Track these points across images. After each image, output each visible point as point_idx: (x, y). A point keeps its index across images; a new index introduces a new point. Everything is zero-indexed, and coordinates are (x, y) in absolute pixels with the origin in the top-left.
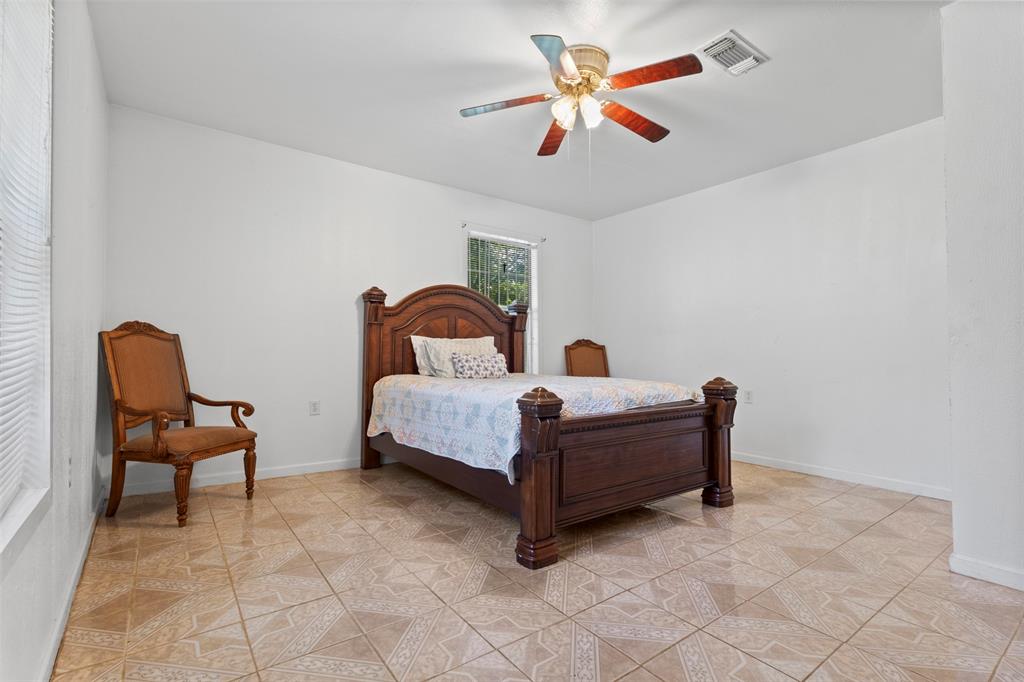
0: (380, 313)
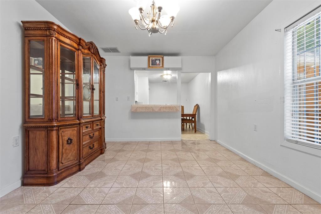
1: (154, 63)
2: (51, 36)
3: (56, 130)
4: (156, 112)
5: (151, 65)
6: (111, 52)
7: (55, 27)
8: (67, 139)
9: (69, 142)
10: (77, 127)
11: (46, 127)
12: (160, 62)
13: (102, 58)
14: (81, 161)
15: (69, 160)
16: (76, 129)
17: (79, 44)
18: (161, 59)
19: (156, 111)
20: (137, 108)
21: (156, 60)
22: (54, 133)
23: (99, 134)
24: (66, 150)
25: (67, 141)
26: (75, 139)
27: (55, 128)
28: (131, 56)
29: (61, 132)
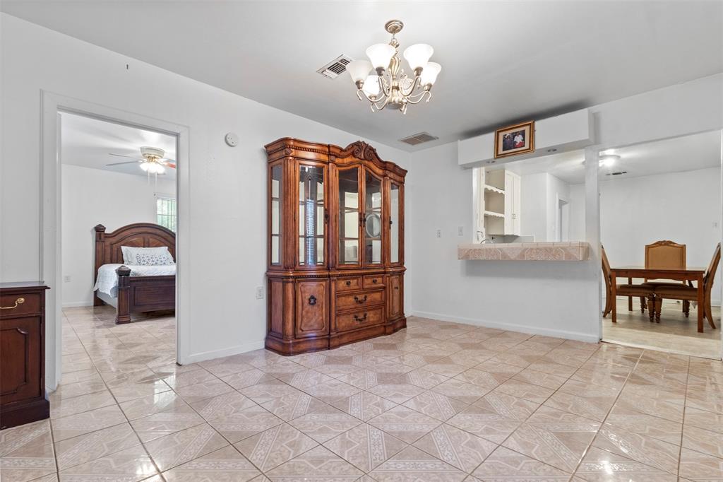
0: (102, 236)
1: (509, 145)
2: (287, 156)
3: (292, 282)
4: (512, 260)
5: (501, 152)
6: (421, 142)
7: (292, 143)
8: (309, 297)
9: (312, 302)
10: (325, 280)
11: (282, 277)
12: (524, 140)
13: (386, 162)
14: (331, 333)
15: (311, 328)
16: (324, 283)
17: (329, 154)
18: (527, 129)
19: (512, 258)
20: (468, 252)
21: (515, 135)
22: (290, 286)
23: (381, 298)
24: (307, 312)
25: (310, 301)
26: (322, 299)
27: (291, 280)
28: (459, 141)
29: (300, 285)
